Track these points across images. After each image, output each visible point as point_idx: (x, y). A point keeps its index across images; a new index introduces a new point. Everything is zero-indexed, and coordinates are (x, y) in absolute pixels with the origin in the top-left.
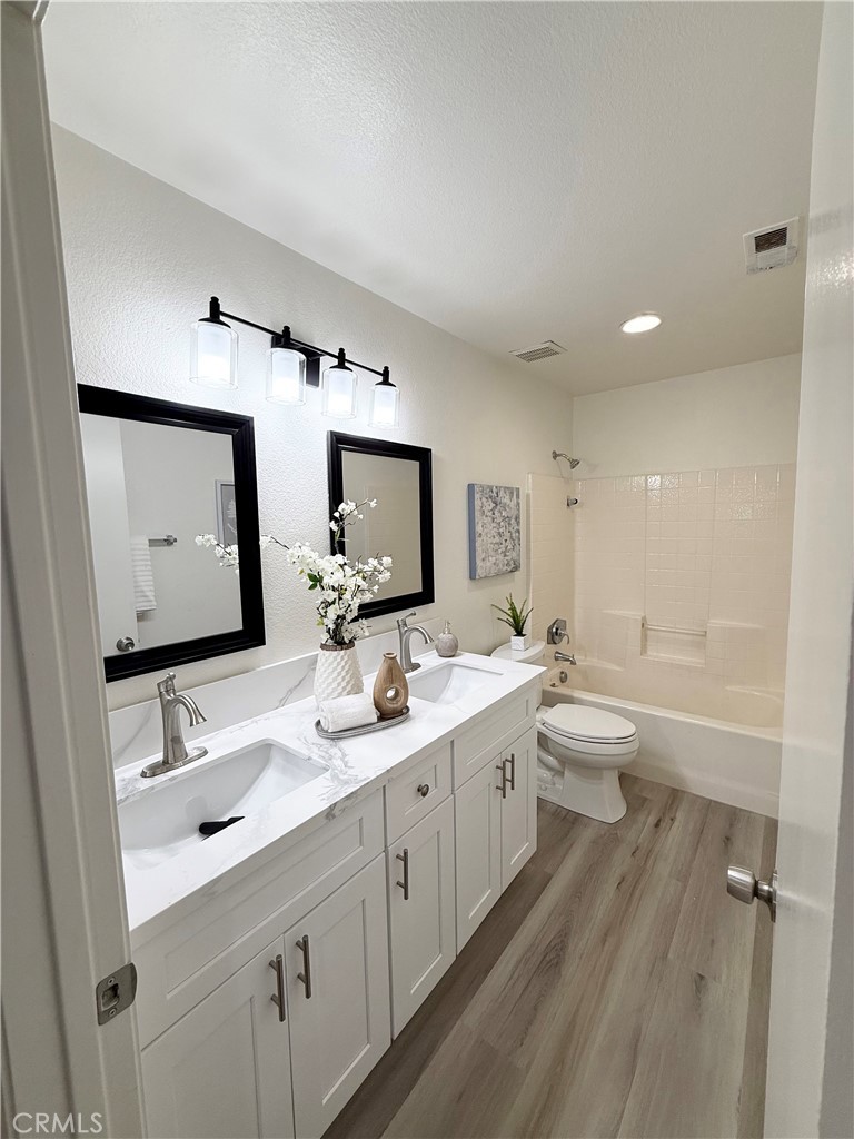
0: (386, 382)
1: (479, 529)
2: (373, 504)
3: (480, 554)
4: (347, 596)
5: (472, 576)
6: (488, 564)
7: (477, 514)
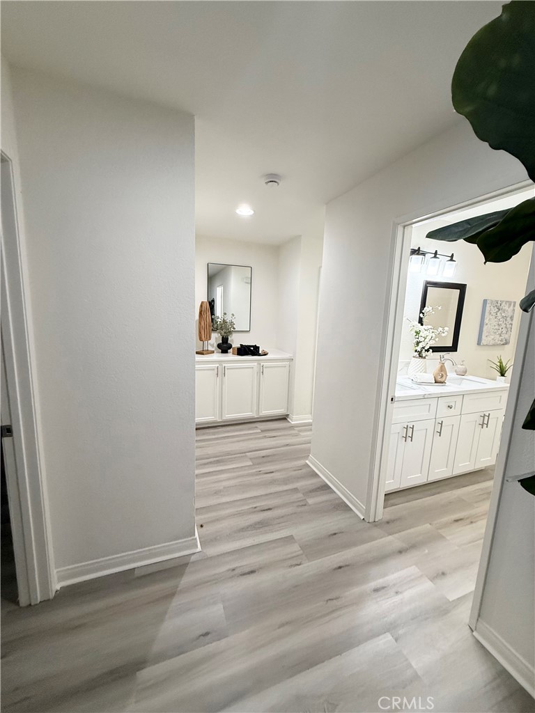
0: (452, 260)
1: (486, 321)
2: (440, 308)
3: (485, 333)
4: (427, 340)
5: (479, 343)
6: (489, 339)
7: (487, 313)
